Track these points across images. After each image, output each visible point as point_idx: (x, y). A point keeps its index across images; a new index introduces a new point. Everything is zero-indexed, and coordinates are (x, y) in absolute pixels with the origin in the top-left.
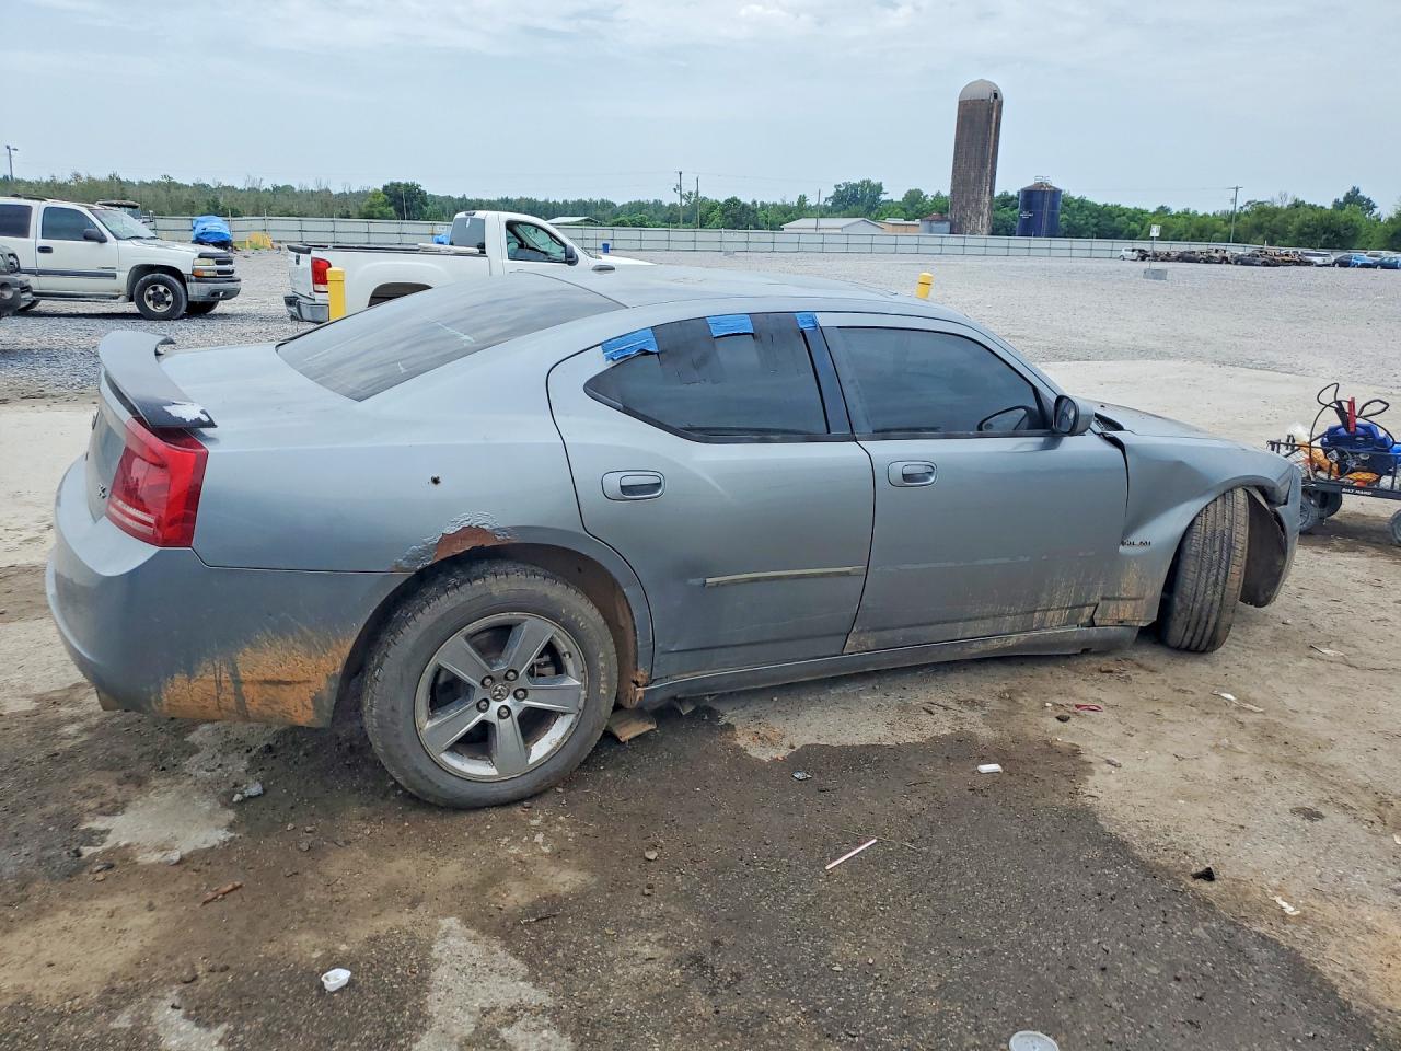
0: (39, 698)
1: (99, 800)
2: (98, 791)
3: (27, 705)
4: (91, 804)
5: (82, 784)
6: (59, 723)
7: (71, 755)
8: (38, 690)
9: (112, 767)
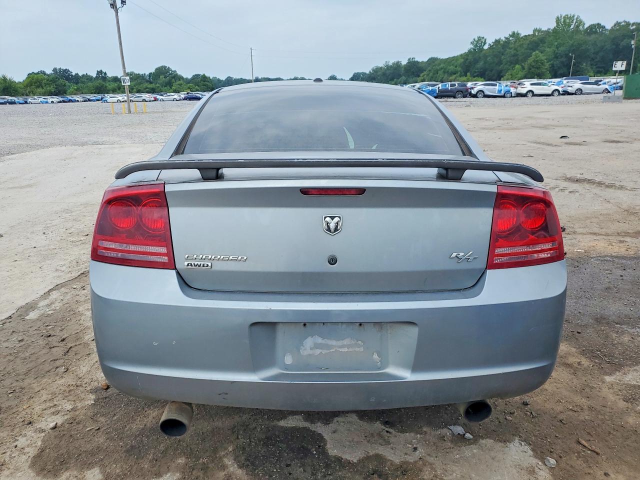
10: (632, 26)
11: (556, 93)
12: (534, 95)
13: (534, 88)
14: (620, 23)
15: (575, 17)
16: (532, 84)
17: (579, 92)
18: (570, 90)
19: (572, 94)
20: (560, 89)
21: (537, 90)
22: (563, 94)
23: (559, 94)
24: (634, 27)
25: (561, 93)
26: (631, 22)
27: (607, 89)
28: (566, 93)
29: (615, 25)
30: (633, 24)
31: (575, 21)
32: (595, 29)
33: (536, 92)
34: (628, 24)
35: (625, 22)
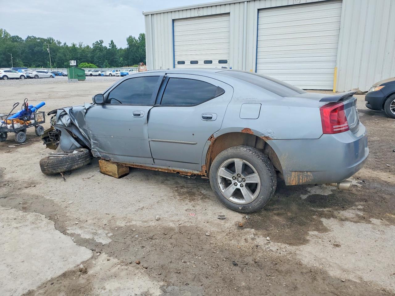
0: (370, 222)
1: (357, 189)
2: (357, 190)
3: (374, 220)
4: (359, 189)
5: (360, 193)
6: (364, 210)
7: (362, 200)
8: (370, 225)
9: (352, 194)
10: (38, 40)
11: (23, 78)
12: (8, 78)
13: (7, 74)
14: (30, 37)
15: (3, 30)
16: (5, 71)
17: (36, 77)
18: (30, 75)
19: (32, 78)
20: (25, 75)
21: (10, 75)
22: (26, 78)
23: (25, 78)
24: (39, 40)
25: (26, 77)
26: (37, 37)
27: (51, 75)
28: (29, 77)
29: (28, 38)
30: (38, 38)
31: (3, 33)
32: (16, 39)
33: (9, 76)
34: (35, 38)
35: (33, 37)
